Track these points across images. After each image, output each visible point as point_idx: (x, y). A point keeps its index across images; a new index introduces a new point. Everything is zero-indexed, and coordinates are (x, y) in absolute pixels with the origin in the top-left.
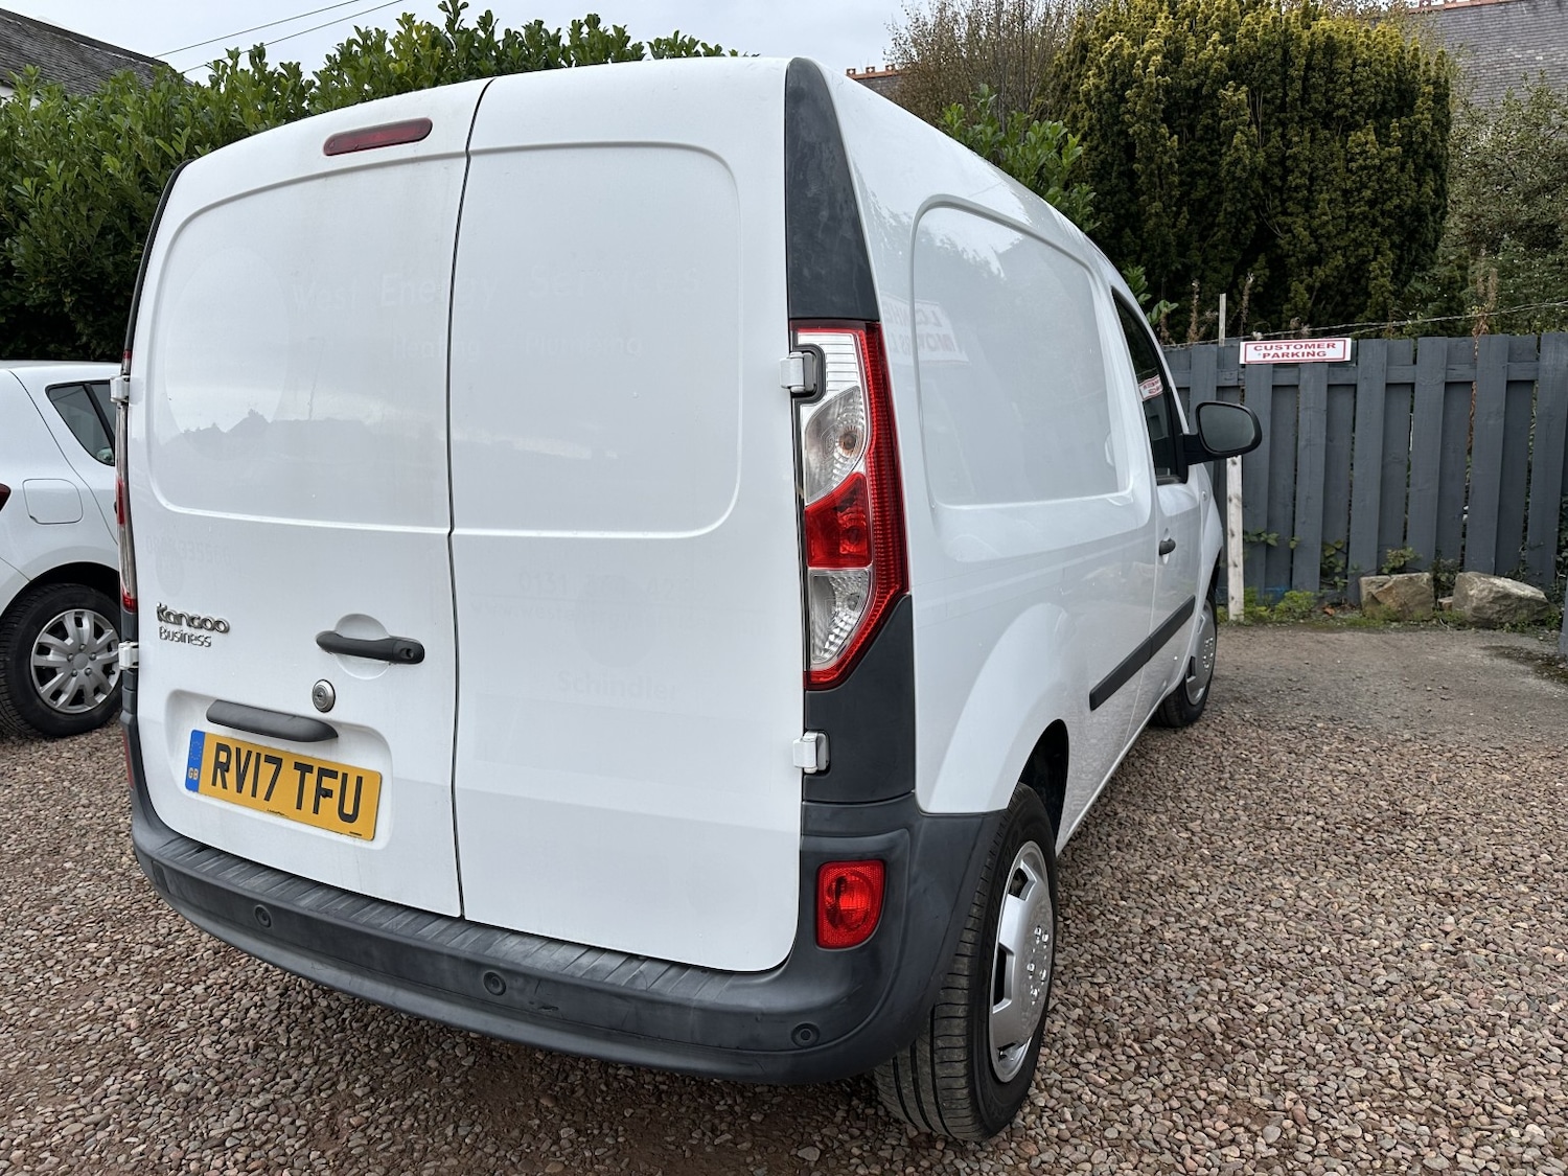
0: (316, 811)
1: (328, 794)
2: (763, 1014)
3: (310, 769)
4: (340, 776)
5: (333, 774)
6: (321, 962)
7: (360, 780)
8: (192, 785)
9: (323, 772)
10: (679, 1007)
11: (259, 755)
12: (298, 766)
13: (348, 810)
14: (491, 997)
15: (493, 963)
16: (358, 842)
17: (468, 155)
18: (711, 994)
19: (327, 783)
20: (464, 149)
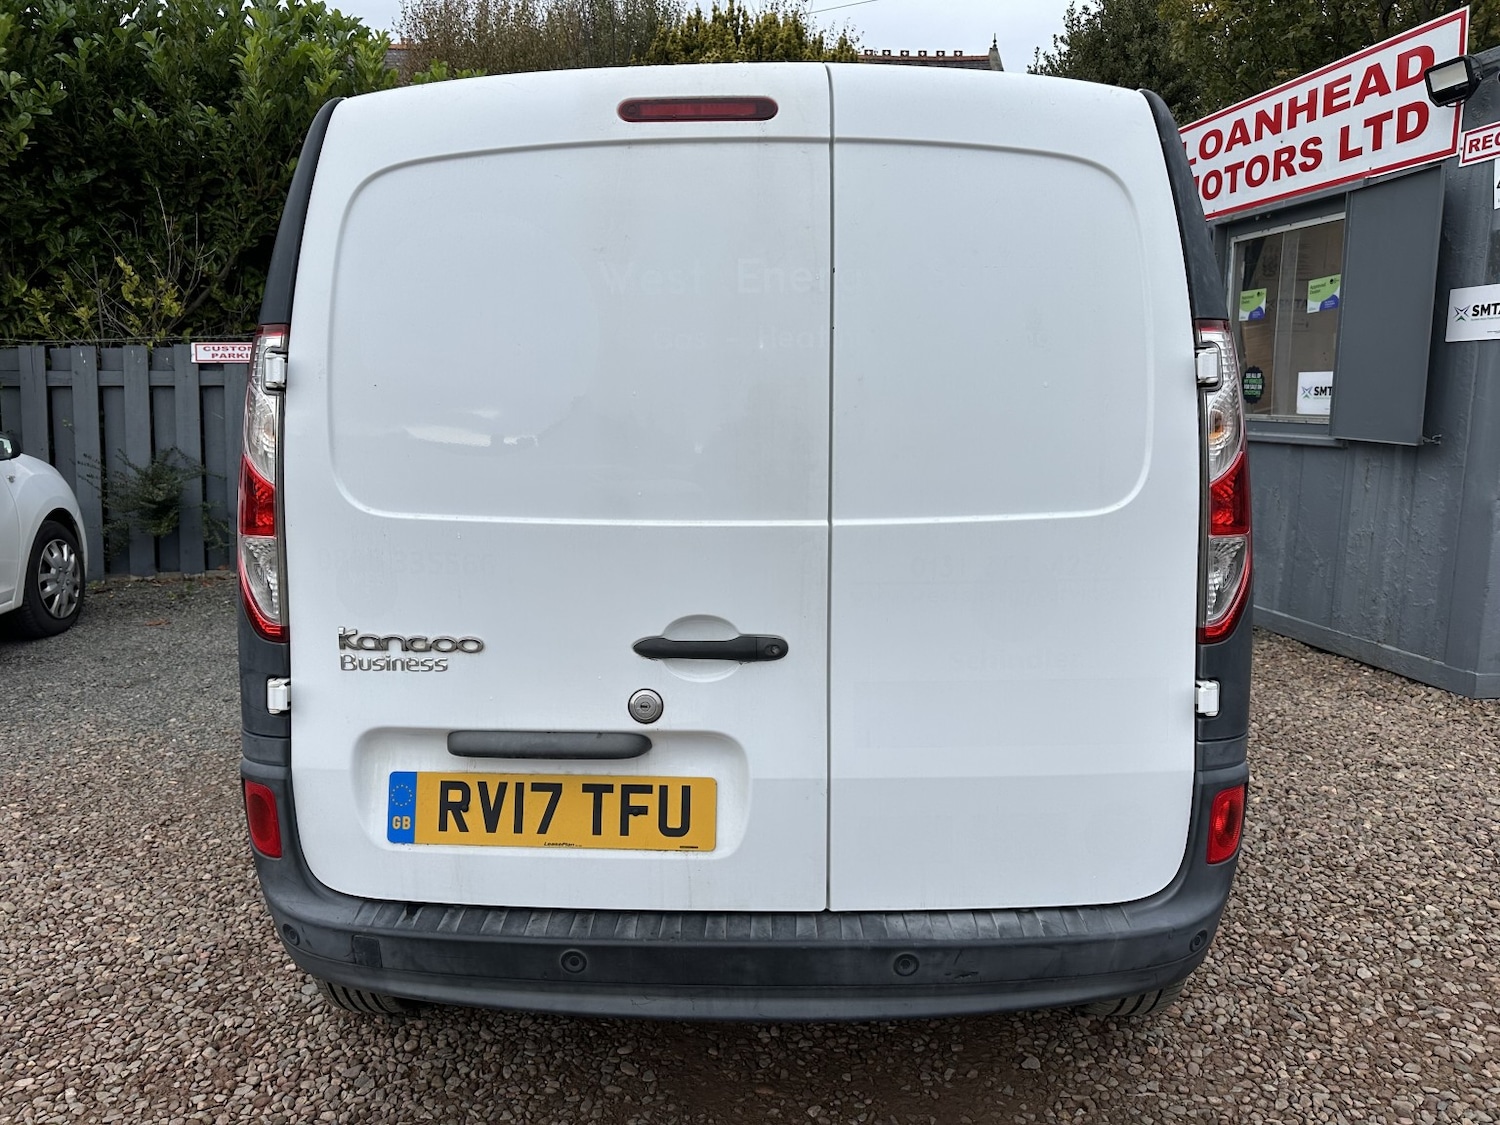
0: (624, 831)
1: (642, 810)
3: (609, 788)
4: (656, 791)
5: (647, 789)
6: (645, 995)
7: (686, 791)
8: (397, 836)
9: (627, 790)
11: (520, 787)
12: (587, 788)
13: (674, 822)
14: (906, 980)
15: (906, 944)
16: (692, 856)
17: (831, 142)
19: (635, 800)
20: (829, 136)
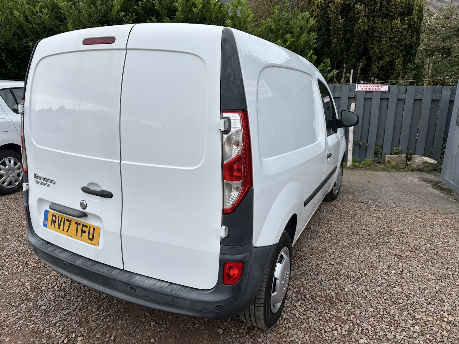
0: (81, 236)
1: (85, 232)
2: (208, 302)
3: (80, 224)
4: (88, 227)
5: (86, 227)
6: (83, 279)
7: (94, 229)
8: (45, 225)
9: (83, 226)
10: (184, 299)
11: (64, 219)
12: (76, 223)
13: (91, 237)
14: (132, 293)
15: (132, 283)
16: (94, 246)
17: (126, 49)
18: (193, 296)
19: (84, 229)
